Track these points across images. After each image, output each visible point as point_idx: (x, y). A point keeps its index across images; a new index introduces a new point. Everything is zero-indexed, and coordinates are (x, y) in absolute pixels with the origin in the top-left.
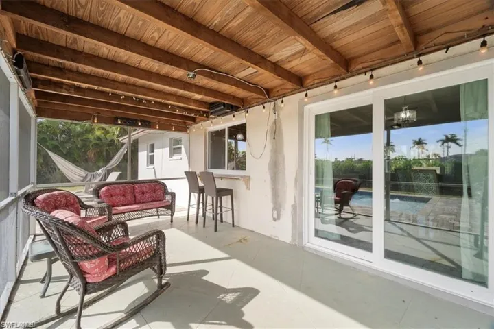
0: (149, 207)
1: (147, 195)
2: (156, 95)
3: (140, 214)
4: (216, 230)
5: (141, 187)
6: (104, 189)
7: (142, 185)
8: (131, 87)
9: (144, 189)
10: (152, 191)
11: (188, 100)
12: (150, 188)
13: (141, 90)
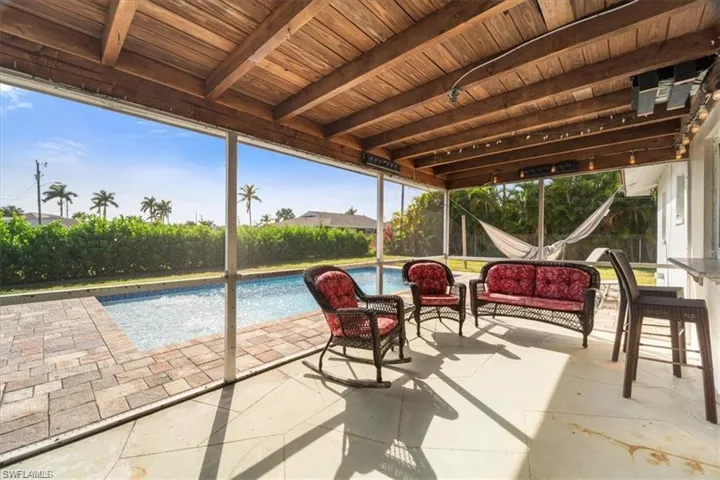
0: (535, 304)
1: (553, 287)
2: (505, 127)
3: (520, 311)
4: (627, 393)
5: (546, 271)
6: (493, 268)
7: (548, 268)
8: (468, 134)
9: (549, 275)
10: (564, 280)
11: (570, 106)
12: (559, 276)
13: (481, 131)
